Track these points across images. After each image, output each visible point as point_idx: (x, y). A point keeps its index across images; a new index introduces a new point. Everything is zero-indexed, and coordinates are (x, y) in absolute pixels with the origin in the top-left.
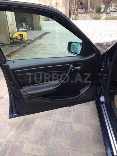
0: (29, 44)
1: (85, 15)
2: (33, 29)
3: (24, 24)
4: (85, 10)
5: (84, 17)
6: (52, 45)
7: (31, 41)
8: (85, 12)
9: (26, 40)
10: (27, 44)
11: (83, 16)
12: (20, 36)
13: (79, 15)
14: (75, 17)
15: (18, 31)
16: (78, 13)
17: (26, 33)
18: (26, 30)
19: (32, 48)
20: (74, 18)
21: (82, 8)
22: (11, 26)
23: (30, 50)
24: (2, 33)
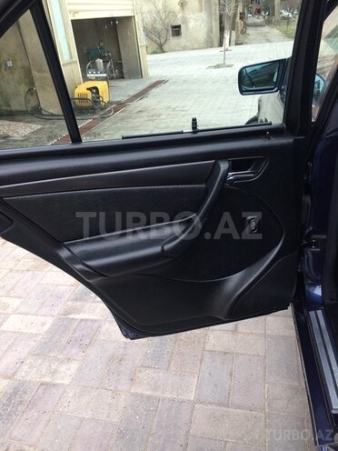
0: (115, 112)
1: (266, 29)
2: (121, 77)
3: (100, 61)
4: (268, 15)
5: (265, 36)
6: (174, 110)
7: (120, 105)
8: (268, 22)
9: (106, 100)
10: (110, 111)
11: (260, 34)
12: (92, 92)
13: (250, 31)
14: (237, 37)
15: (85, 79)
16: (246, 25)
17: (105, 83)
18: (105, 75)
19: (123, 119)
20: (234, 38)
21: (259, 12)
22: (68, 67)
23: (119, 125)
24: (46, 87)
